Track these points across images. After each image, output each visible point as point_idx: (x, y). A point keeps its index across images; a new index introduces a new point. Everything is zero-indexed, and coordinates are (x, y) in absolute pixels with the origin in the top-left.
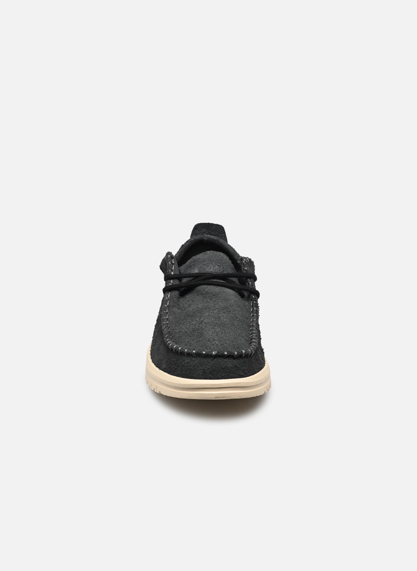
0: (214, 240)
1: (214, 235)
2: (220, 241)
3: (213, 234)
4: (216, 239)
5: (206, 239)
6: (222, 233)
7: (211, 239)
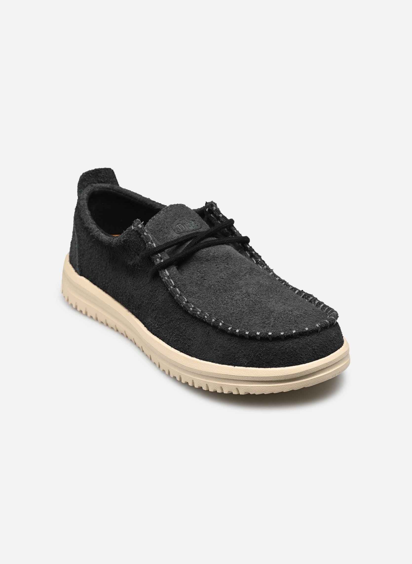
0: (107, 188)
1: (104, 183)
2: (115, 188)
3: (103, 181)
4: (108, 186)
5: (97, 190)
6: (112, 177)
7: (103, 188)
